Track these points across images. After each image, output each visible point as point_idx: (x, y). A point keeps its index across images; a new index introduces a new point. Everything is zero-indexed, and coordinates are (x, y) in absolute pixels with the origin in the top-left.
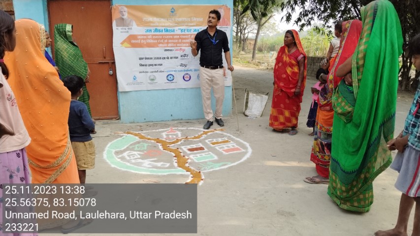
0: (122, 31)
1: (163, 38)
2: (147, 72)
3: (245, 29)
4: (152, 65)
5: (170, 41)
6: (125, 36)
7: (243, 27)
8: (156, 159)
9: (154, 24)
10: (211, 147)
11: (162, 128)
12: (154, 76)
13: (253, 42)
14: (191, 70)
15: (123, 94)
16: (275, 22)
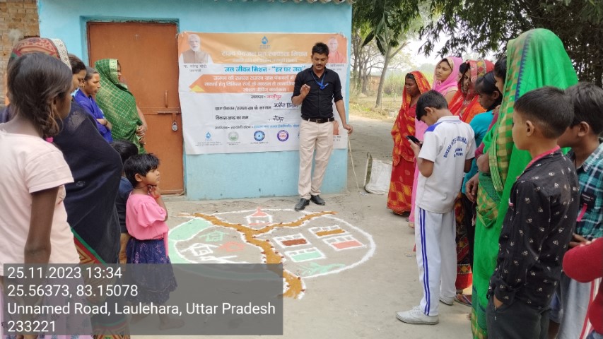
0: (193, 69)
1: (250, 79)
2: (226, 128)
3: (366, 62)
4: (234, 118)
5: (259, 84)
6: (196, 76)
7: (364, 58)
8: (235, 256)
9: (237, 61)
10: (316, 240)
11: (246, 209)
12: (236, 133)
13: (377, 81)
14: (289, 126)
15: (191, 157)
16: (410, 52)
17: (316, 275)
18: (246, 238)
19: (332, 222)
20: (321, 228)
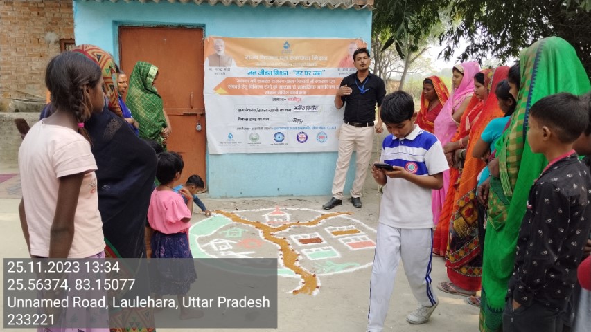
0: (217, 72)
1: (271, 82)
2: (247, 129)
3: (386, 67)
4: (255, 119)
5: (281, 87)
6: (221, 79)
7: (384, 63)
8: (253, 252)
9: (260, 64)
10: (332, 239)
11: (265, 207)
12: (256, 134)
13: (397, 84)
14: (308, 128)
15: (213, 156)
16: (431, 57)
17: (331, 273)
18: (265, 236)
19: (348, 223)
20: (337, 228)
